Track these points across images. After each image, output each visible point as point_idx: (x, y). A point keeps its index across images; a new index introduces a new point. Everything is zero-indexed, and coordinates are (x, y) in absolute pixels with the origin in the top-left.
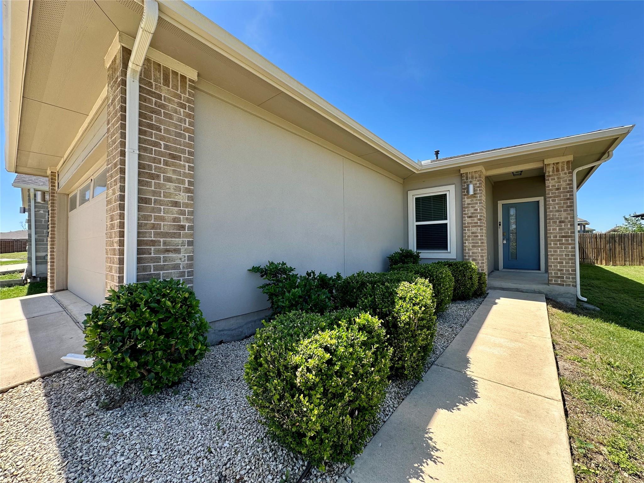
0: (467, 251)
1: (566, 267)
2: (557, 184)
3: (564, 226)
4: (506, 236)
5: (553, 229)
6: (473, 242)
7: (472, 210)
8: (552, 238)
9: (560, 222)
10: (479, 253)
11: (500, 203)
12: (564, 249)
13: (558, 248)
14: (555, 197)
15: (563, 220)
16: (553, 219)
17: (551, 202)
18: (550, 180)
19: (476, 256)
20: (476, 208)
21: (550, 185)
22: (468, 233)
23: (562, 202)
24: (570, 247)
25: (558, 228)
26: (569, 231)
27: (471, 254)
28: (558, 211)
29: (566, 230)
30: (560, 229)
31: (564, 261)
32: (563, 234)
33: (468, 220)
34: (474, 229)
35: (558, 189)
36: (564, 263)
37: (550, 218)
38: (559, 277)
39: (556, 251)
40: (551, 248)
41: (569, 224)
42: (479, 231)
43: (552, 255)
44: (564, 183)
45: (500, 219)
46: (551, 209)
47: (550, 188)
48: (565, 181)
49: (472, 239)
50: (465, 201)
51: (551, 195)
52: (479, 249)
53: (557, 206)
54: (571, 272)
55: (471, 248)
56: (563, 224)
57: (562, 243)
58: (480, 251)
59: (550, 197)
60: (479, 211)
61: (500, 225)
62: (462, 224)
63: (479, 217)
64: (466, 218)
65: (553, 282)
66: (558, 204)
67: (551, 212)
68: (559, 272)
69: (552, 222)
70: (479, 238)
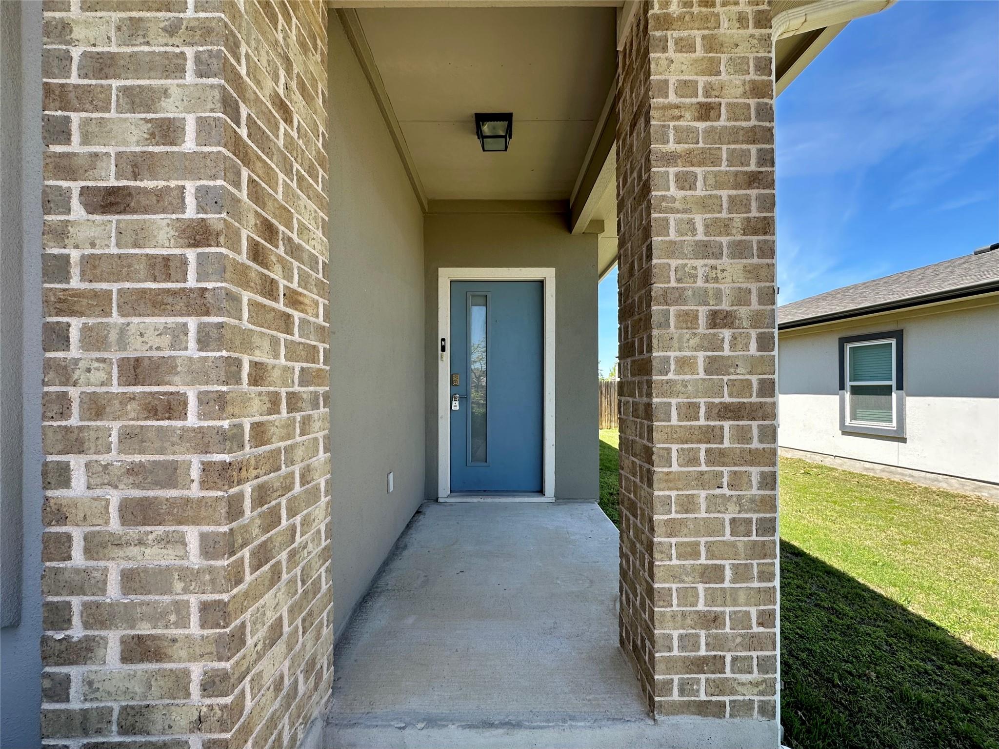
0: (78, 558)
1: (730, 596)
2: (702, 80)
3: (733, 347)
4: (460, 392)
5: (684, 364)
6: (133, 470)
8: (674, 421)
9: (718, 319)
10: (188, 576)
11: (446, 275)
12: (725, 491)
13: (701, 480)
14: (689, 158)
15: (725, 306)
16: (679, 297)
17: (673, 191)
18: (671, 44)
19: (158, 616)
20: (169, 110)
21: (673, 80)
23: (725, 194)
24: (755, 471)
25: (701, 356)
26: (754, 379)
27: (113, 591)
28: (705, 250)
29: (741, 374)
30: (714, 366)
31: (727, 563)
32: (727, 399)
35: (706, 111)
36: (728, 573)
37: (666, 291)
38: (699, 665)
39: (689, 504)
40: (671, 481)
41: (754, 333)
42: (192, 349)
43: (673, 527)
44: (737, 80)
45: (444, 330)
46: (673, 235)
47: (672, 98)
48: (739, 65)
49: (129, 438)
50: (65, 27)
51: (671, 146)
52: (192, 534)
53: (699, 220)
54: (756, 629)
55: (114, 524)
56: (726, 334)
57: (722, 453)
58: (195, 559)
59: (670, 159)
60: (189, 144)
61: (443, 349)
63: (191, 212)
64: (78, 211)
65: (675, 696)
66: (705, 204)
67: (673, 250)
68: (703, 633)
69: (678, 315)
70: (192, 420)
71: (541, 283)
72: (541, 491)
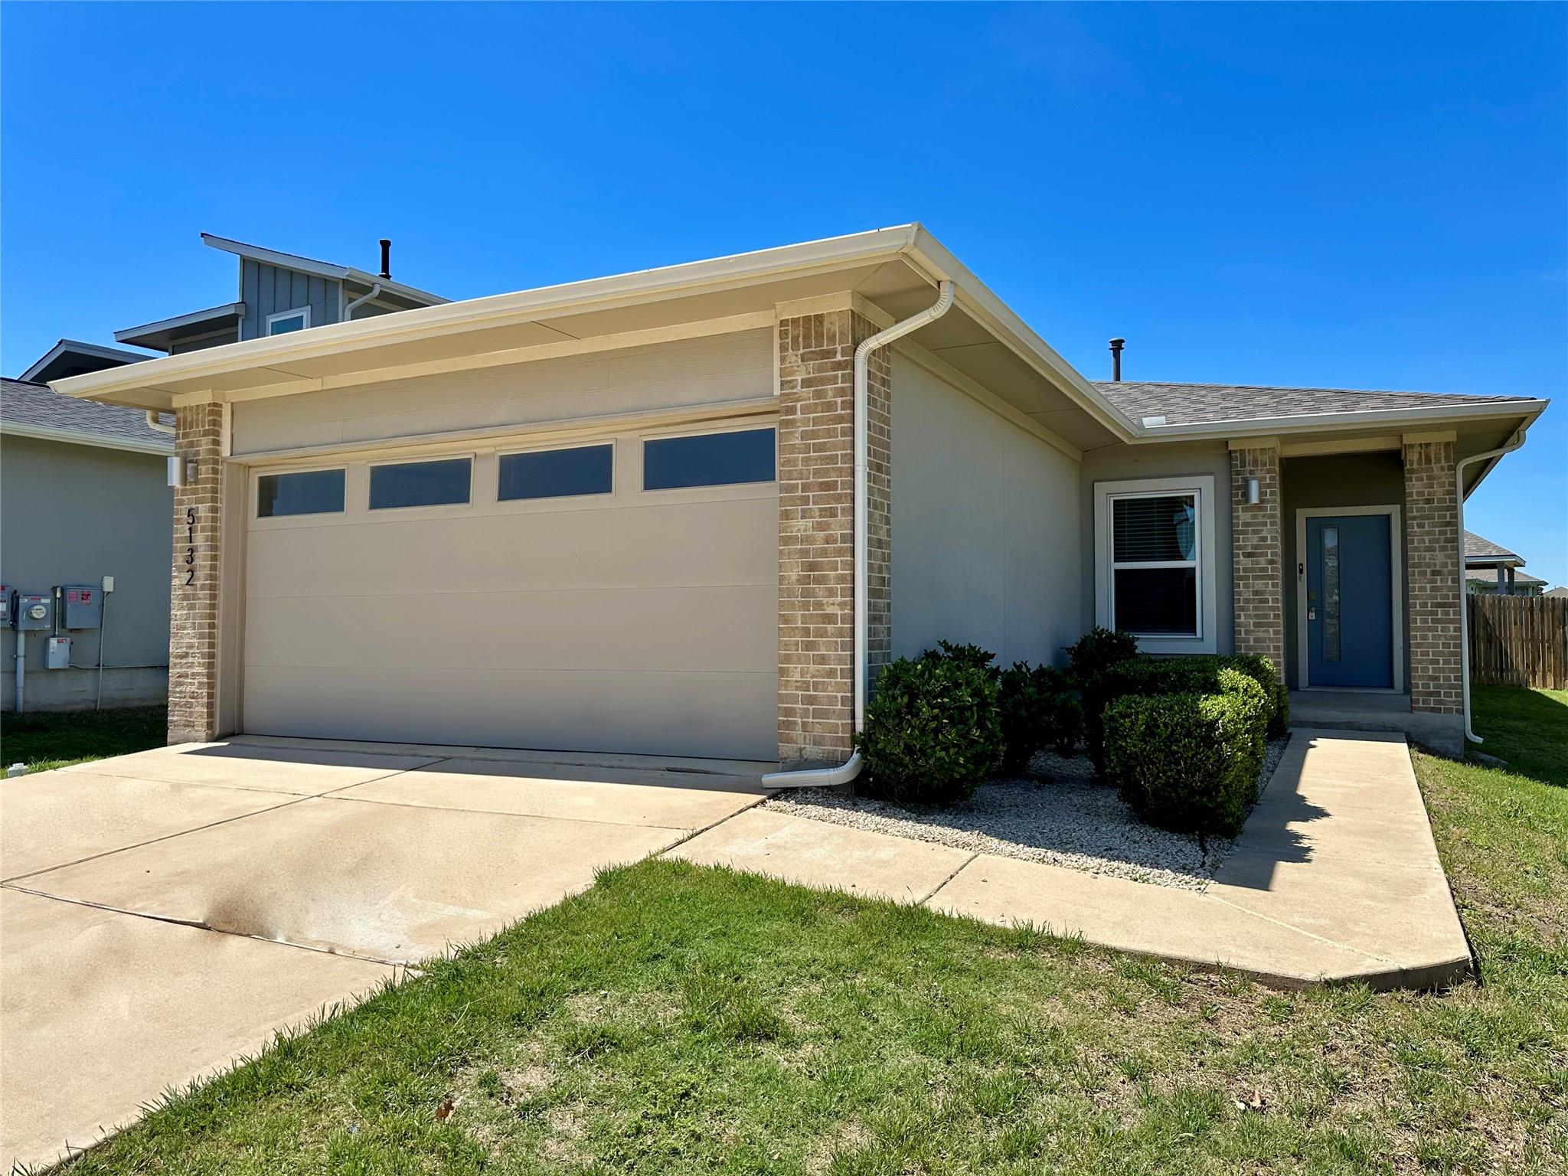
0: (1243, 635)
1: (1443, 670)
2: (1426, 490)
3: (1441, 582)
4: (1316, 602)
5: (1421, 589)
6: (1256, 616)
7: (1254, 540)
8: (1418, 608)
9: (1434, 573)
10: (1271, 640)
11: (1302, 515)
12: (1440, 633)
13: (1429, 629)
14: (1422, 518)
15: (1438, 568)
16: (1419, 565)
17: (1416, 529)
18: (1414, 479)
19: (1263, 648)
20: (1264, 534)
21: (1415, 491)
22: (1244, 592)
23: (1437, 529)
24: (1452, 627)
25: (1428, 586)
26: (1450, 594)
27: (1252, 643)
28: (1429, 549)
29: (1445, 592)
30: (1433, 589)
31: (1441, 658)
32: (1439, 600)
33: (1243, 562)
34: (1259, 585)
35: (1428, 501)
36: (1441, 662)
37: (1413, 564)
38: (1431, 694)
39: (1425, 637)
40: (1417, 629)
41: (1450, 578)
42: (1270, 588)
43: (1419, 645)
44: (1441, 489)
45: (1302, 557)
46: (1416, 544)
47: (1415, 497)
48: (1442, 485)
49: (1255, 609)
50: (1238, 516)
51: (1415, 514)
52: (1271, 630)
53: (1426, 539)
54: (1453, 682)
55: (1252, 628)
56: (1439, 578)
57: (1438, 619)
58: (1272, 636)
59: (1414, 518)
60: (1269, 542)
61: (1301, 571)
62: (1232, 570)
63: (1269, 557)
64: (1242, 558)
65: (1421, 705)
66: (1428, 533)
67: (1416, 549)
68: (1431, 683)
69: (1418, 572)
70: (1270, 604)
71: (1388, 517)
72: (1391, 686)
